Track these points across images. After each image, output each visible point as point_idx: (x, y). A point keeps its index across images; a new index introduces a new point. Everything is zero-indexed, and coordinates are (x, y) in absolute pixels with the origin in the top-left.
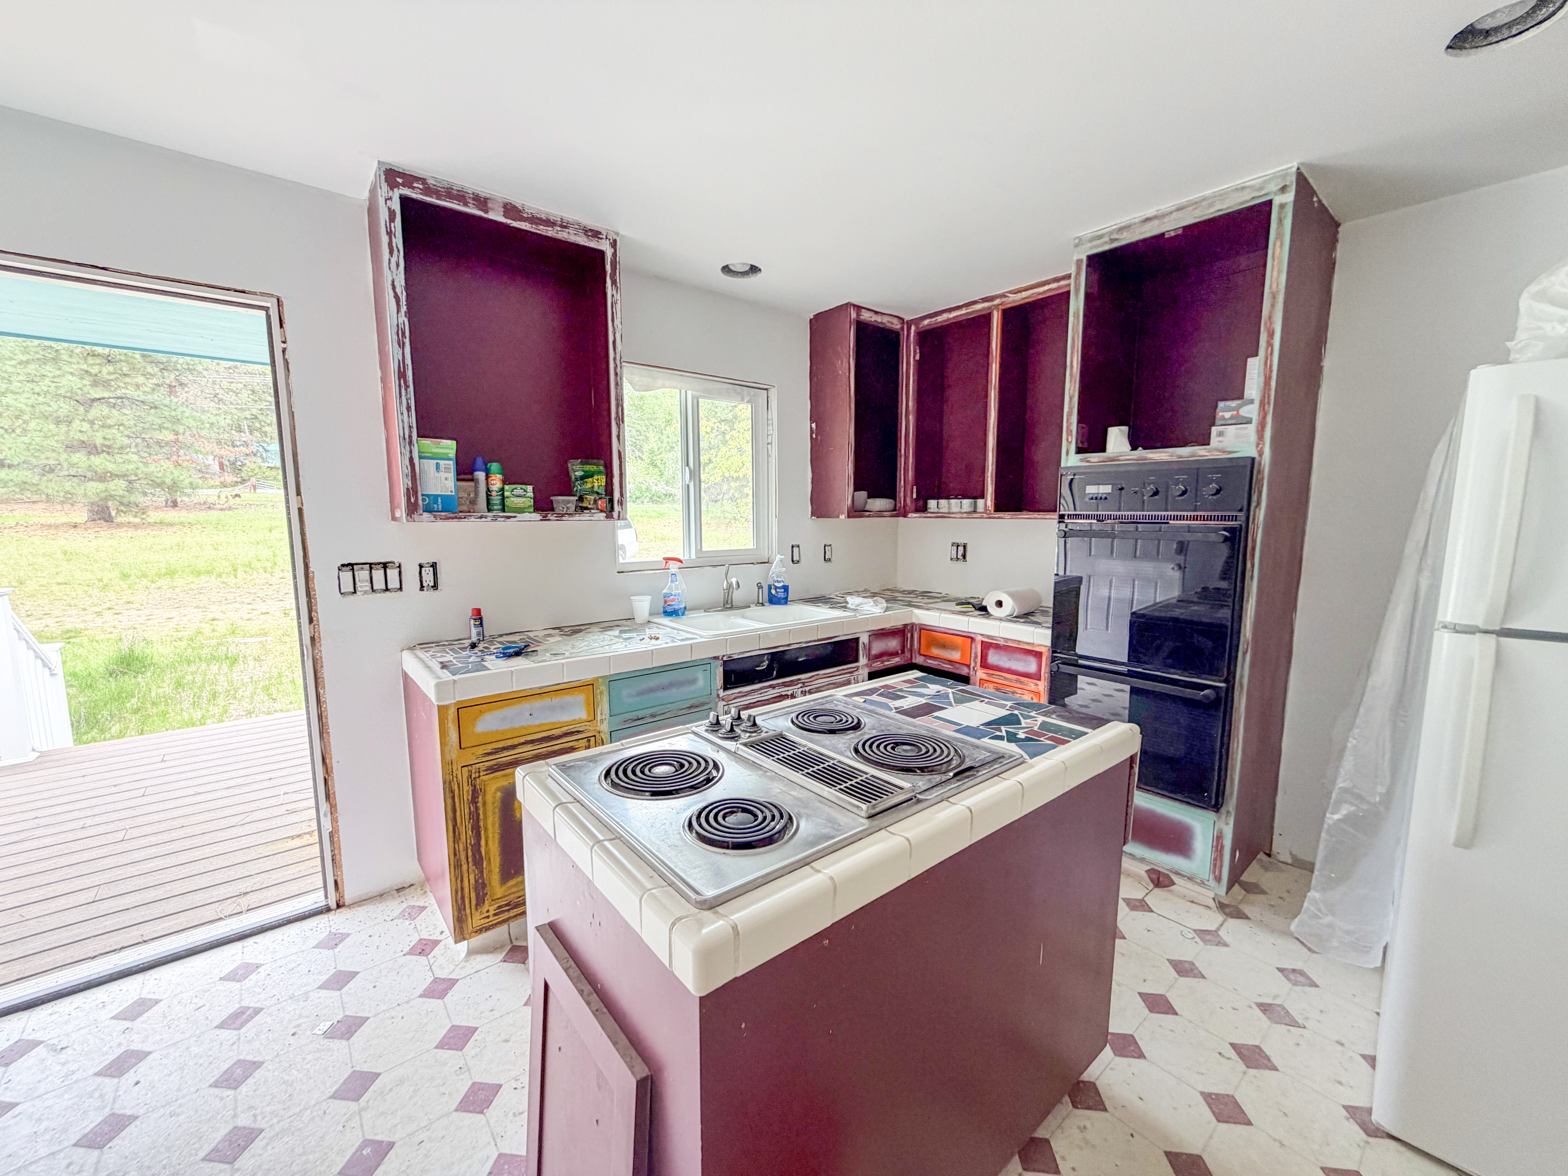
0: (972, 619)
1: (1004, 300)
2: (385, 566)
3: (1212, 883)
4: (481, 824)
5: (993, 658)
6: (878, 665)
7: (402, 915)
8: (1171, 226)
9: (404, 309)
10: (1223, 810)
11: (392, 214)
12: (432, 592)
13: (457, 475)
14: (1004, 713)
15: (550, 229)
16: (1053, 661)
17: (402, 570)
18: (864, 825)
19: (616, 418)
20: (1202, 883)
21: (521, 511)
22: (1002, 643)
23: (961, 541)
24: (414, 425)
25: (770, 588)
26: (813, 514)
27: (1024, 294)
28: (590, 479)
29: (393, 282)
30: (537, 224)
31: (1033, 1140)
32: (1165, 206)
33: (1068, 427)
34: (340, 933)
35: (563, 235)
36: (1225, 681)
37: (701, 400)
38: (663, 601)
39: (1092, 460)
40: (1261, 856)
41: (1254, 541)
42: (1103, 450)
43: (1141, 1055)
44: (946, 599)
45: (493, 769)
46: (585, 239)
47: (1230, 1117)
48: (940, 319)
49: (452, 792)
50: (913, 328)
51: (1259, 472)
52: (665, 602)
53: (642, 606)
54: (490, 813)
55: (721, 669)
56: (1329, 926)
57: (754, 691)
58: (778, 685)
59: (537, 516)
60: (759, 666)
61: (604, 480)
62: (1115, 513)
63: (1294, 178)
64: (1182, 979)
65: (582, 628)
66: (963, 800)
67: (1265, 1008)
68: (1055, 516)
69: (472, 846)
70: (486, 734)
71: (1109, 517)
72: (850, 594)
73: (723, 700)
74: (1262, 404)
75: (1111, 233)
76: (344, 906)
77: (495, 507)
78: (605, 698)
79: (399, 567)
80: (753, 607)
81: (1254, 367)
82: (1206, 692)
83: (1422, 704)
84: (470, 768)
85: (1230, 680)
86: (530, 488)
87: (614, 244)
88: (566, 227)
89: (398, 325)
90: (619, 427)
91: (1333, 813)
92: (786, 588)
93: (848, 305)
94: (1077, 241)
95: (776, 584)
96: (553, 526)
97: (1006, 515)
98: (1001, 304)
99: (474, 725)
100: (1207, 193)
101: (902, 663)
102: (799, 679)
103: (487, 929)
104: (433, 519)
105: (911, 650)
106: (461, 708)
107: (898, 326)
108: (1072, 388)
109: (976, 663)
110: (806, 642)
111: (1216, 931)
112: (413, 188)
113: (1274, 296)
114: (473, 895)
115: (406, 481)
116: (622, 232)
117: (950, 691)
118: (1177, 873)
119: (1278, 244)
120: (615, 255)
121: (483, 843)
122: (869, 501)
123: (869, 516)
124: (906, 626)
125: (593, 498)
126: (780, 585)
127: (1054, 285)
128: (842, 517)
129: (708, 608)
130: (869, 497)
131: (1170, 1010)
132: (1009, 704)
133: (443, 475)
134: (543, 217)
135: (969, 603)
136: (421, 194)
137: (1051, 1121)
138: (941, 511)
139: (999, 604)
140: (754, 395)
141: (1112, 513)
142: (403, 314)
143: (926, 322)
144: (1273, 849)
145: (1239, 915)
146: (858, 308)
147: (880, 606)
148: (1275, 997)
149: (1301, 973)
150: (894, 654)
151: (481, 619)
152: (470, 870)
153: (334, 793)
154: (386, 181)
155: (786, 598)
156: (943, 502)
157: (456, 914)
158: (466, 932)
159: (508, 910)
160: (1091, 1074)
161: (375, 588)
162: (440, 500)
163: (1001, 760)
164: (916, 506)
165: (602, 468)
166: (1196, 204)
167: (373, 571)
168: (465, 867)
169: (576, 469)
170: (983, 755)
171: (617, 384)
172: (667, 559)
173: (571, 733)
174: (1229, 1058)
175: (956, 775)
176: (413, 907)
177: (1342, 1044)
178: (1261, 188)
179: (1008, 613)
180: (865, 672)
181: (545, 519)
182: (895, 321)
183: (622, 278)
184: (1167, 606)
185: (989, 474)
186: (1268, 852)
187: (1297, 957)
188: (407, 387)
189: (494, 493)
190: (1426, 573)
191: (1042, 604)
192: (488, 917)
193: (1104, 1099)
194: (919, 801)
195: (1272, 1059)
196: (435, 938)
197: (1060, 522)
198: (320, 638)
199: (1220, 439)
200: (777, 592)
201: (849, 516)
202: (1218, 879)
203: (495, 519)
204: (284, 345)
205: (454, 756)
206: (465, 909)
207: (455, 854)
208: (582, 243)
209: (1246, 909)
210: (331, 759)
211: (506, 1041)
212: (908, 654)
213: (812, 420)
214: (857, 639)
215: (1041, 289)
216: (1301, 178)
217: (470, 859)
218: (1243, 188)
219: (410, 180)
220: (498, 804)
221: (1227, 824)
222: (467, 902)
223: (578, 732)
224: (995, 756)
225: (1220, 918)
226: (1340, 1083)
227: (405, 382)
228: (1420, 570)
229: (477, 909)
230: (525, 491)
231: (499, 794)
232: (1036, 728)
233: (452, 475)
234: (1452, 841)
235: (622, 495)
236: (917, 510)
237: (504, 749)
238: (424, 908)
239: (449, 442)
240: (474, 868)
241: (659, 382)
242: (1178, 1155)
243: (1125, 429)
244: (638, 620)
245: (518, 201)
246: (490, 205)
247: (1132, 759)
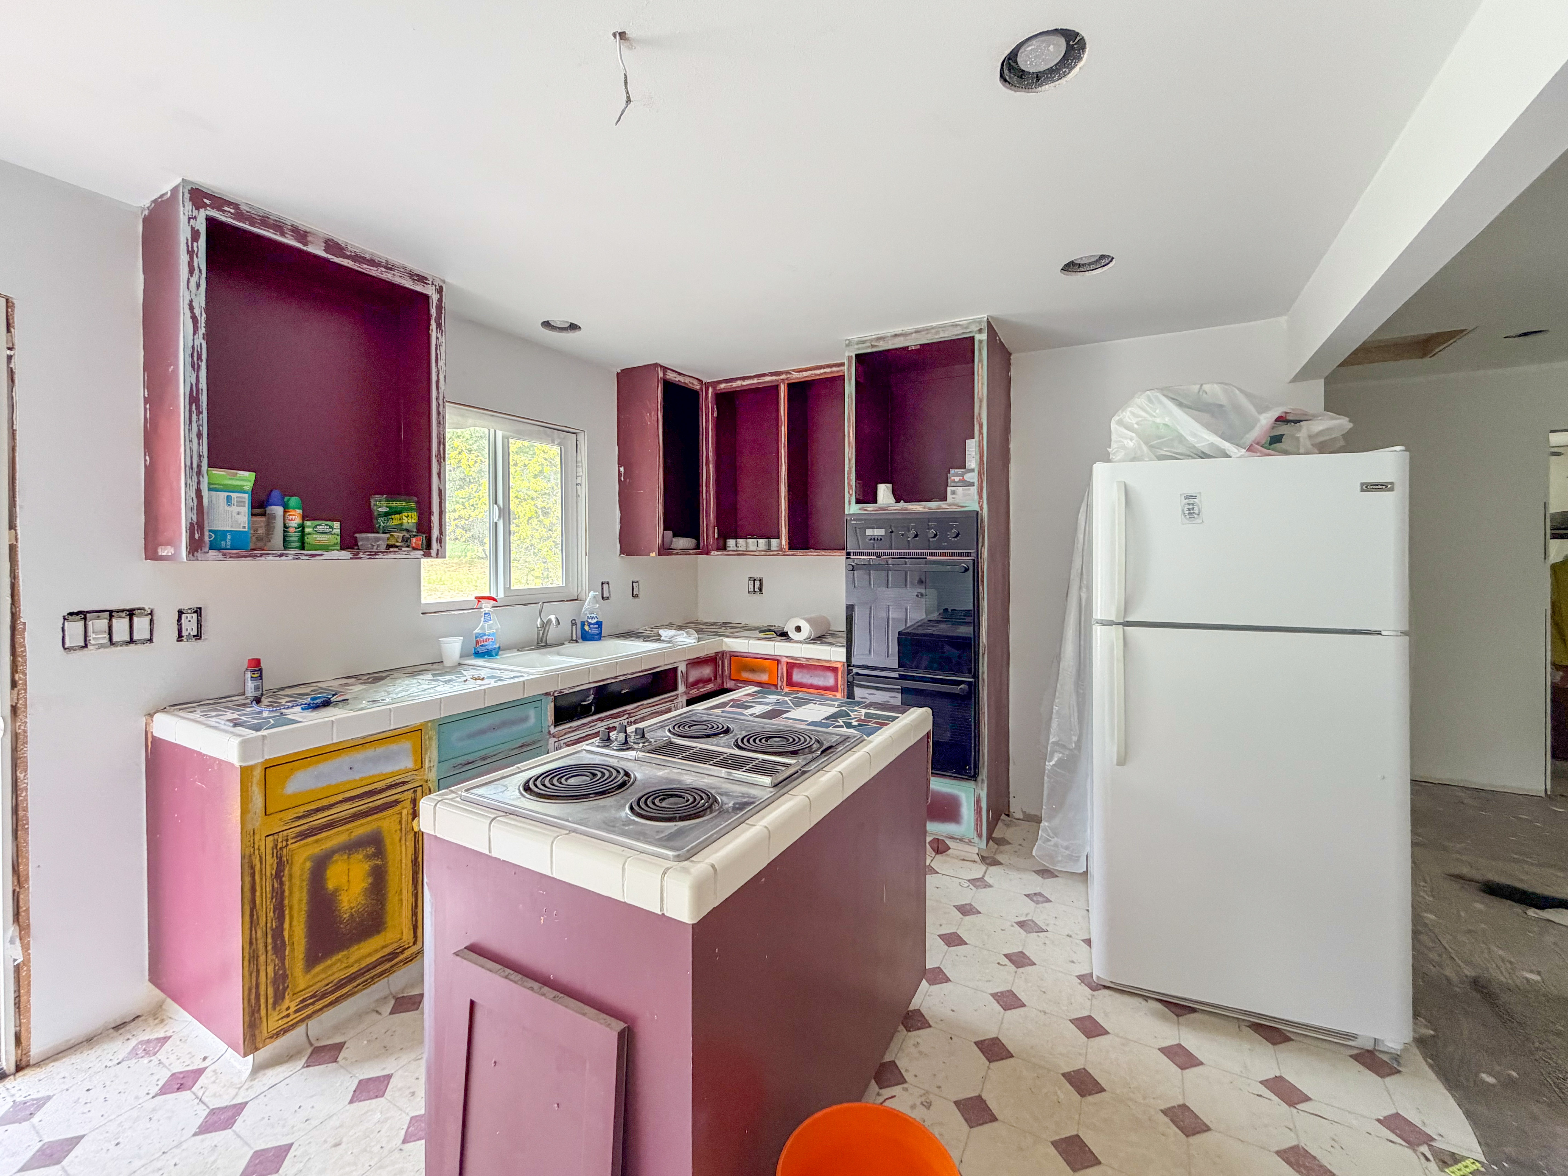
0: (777, 643)
1: (788, 376)
2: (131, 614)
3: (976, 840)
4: (286, 902)
5: (797, 677)
6: (694, 692)
7: (134, 1053)
8: (912, 342)
9: (202, 330)
10: (979, 779)
11: (195, 235)
12: (194, 643)
13: (253, 507)
14: (834, 710)
15: (374, 268)
16: (848, 673)
17: (155, 618)
18: (771, 792)
19: (437, 456)
20: (970, 842)
21: (326, 548)
22: (804, 662)
23: (757, 576)
24: (205, 454)
25: (583, 624)
26: (622, 552)
27: (805, 374)
28: (398, 516)
29: (191, 301)
30: (360, 262)
31: (883, 1065)
32: (908, 328)
33: (849, 483)
34: (33, 1100)
35: (388, 276)
36: (973, 677)
37: (511, 440)
38: (475, 642)
39: (869, 509)
40: (1003, 817)
41: (983, 572)
42: (875, 501)
43: (948, 980)
44: (746, 628)
45: (303, 835)
46: (411, 283)
47: (1011, 1005)
48: (734, 384)
49: (252, 867)
50: (710, 390)
51: (982, 520)
52: (477, 642)
53: (453, 647)
54: (296, 889)
55: (552, 705)
56: (1056, 845)
57: (584, 725)
58: (607, 717)
59: (346, 554)
60: (585, 701)
61: (416, 517)
62: (888, 551)
63: (986, 325)
64: (967, 918)
65: (384, 675)
66: (834, 768)
67: (1021, 924)
68: (844, 553)
69: (272, 929)
70: (295, 795)
71: (885, 554)
72: (663, 626)
73: (554, 737)
74: (980, 474)
75: (872, 340)
76: (28, 1066)
77: (293, 545)
78: (434, 744)
79: (151, 614)
80: (567, 645)
81: (972, 447)
82: (962, 686)
83: (1091, 677)
84: (276, 836)
85: (976, 676)
86: (337, 525)
87: (440, 290)
88: (391, 269)
89: (193, 347)
90: (440, 464)
91: (1049, 762)
92: (599, 624)
93: (656, 365)
94: (847, 342)
95: (590, 621)
96: (365, 564)
97: (799, 552)
98: (787, 379)
99: (283, 788)
100: (934, 324)
101: (715, 689)
102: (625, 711)
103: (285, 1031)
104: (220, 557)
105: (722, 676)
106: (269, 767)
107: (698, 387)
108: (850, 453)
109: (783, 682)
110: (632, 674)
111: (983, 878)
112: (224, 211)
113: (981, 401)
114: (271, 991)
115: (190, 515)
116: (448, 280)
117: (786, 699)
118: (952, 838)
119: (980, 366)
120: (440, 300)
121: (286, 925)
122: (674, 539)
123: (677, 554)
124: (717, 653)
125: (401, 535)
126: (594, 621)
127: (828, 370)
128: (653, 555)
129: (521, 647)
130: (675, 536)
131: (961, 942)
132: (836, 703)
133: (234, 509)
134: (368, 256)
135: (770, 631)
136: (232, 218)
137: (894, 1046)
138: (740, 549)
139: (798, 629)
140: (564, 438)
141: (886, 551)
142: (201, 336)
143: (722, 386)
144: (1011, 810)
145: (996, 863)
146: (665, 369)
147: (693, 637)
148: (1027, 915)
149: (1040, 894)
150: (708, 681)
151: (261, 670)
152: (269, 961)
153: (27, 910)
154: (190, 200)
155: (600, 633)
156: (741, 541)
157: (247, 1019)
158: (258, 1039)
159: (313, 1004)
160: (916, 1003)
161: (114, 640)
162: (229, 537)
163: (849, 740)
164: (718, 545)
165: (413, 505)
166: (927, 330)
167: (114, 620)
168: (262, 958)
169: (380, 505)
170: (834, 739)
171: (439, 423)
172: (479, 599)
173: (396, 785)
174: (1005, 965)
175: (822, 752)
176: (149, 1041)
177: (1070, 936)
178: (966, 328)
179: (805, 637)
180: (683, 699)
181: (356, 557)
182: (696, 382)
183: (448, 323)
184: (922, 624)
185: (783, 518)
186: (1007, 813)
187: (1036, 884)
188: (199, 413)
189: (291, 530)
190: (1084, 589)
191: (831, 629)
192: (288, 1016)
193: (928, 1018)
194: (804, 772)
195: (1031, 958)
196: (195, 1067)
197: (847, 558)
198: (25, 706)
199: (954, 496)
200: (590, 628)
201: (660, 554)
202: (980, 836)
203: (297, 557)
204: (9, 352)
205: (257, 825)
206: (259, 1010)
207: (251, 943)
208: (408, 286)
209: (1000, 858)
210: (27, 865)
211: (337, 1145)
212: (719, 680)
213: (620, 464)
214: (675, 669)
215: (818, 372)
216: (989, 324)
217: (270, 947)
218: (956, 325)
219: (219, 202)
220: (306, 876)
221: (982, 790)
222: (262, 1001)
223: (404, 783)
224: (843, 738)
225: (983, 868)
226: (1073, 962)
227: (198, 408)
228: (1080, 588)
229: (274, 1008)
230: (331, 527)
231: (308, 865)
232: (863, 718)
233: (245, 510)
234: (1115, 762)
235: (441, 533)
236: (718, 549)
237: (318, 810)
238: (166, 1039)
239: (247, 474)
240: (274, 957)
241: (470, 421)
242: (983, 1041)
243: (890, 486)
244: (448, 663)
245: (340, 238)
246: (310, 239)
247: (928, 734)
